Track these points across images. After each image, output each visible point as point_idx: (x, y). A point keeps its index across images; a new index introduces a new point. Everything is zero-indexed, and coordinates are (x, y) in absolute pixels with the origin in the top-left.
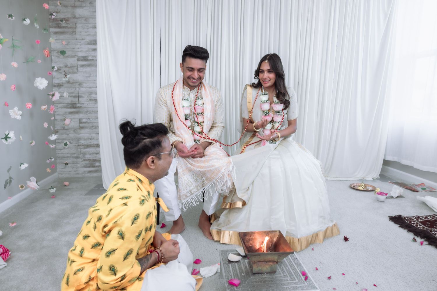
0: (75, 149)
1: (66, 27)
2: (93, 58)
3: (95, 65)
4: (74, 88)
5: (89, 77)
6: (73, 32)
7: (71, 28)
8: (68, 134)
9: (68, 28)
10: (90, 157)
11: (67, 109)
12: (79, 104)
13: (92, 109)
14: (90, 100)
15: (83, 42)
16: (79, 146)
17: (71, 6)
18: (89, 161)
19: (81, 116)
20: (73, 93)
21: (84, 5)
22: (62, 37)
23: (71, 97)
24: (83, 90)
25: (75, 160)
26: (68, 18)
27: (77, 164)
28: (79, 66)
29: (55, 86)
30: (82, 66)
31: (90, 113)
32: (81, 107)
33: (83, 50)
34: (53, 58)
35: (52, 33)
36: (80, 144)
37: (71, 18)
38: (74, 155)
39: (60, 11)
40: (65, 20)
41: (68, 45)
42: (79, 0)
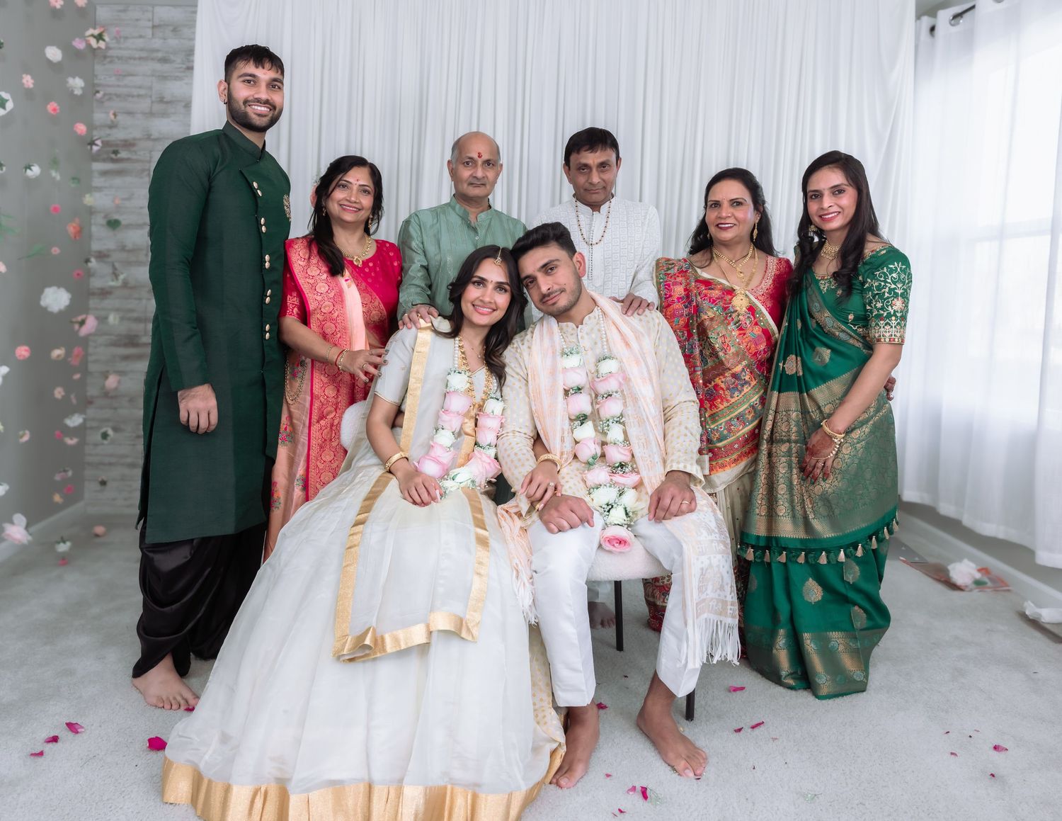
0: (130, 445)
1: (128, 160)
4: (136, 299)
6: (143, 170)
7: (137, 161)
8: (115, 409)
9: (131, 163)
11: (118, 348)
17: (144, 113)
20: (134, 311)
21: (173, 111)
22: (118, 181)
23: (126, 319)
25: (127, 471)
26: (134, 139)
27: (131, 483)
29: (93, 294)
34: (94, 229)
35: (96, 173)
37: (140, 139)
38: (124, 460)
39: (117, 125)
40: (128, 144)
41: (129, 199)
42: (161, 100)
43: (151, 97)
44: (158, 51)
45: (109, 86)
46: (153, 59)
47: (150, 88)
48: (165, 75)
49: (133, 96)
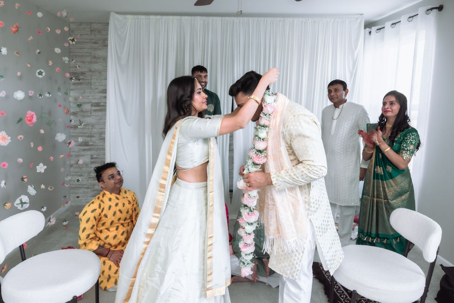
0: (86, 181)
1: (83, 79)
2: (104, 104)
3: (105, 110)
4: (87, 129)
5: (101, 119)
6: (89, 83)
7: (87, 79)
8: (81, 168)
10: (98, 188)
11: (81, 147)
12: (91, 143)
13: (102, 146)
14: (101, 139)
15: (96, 91)
16: (89, 178)
17: (88, 62)
18: (97, 191)
19: (92, 152)
20: (86, 133)
21: (99, 61)
22: (79, 87)
23: (85, 136)
24: (95, 130)
25: (86, 190)
26: (85, 72)
27: (87, 194)
28: (92, 111)
29: (72, 127)
30: (95, 111)
31: (100, 150)
32: (92, 145)
33: (96, 97)
35: (71, 84)
36: (90, 176)
38: (85, 186)
40: (83, 73)
41: (84, 93)
42: (95, 57)
43: (91, 56)
44: (93, 39)
46: (91, 42)
47: (91, 53)
48: (96, 48)
49: (84, 56)
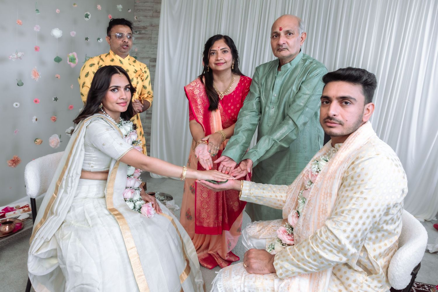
1: (144, 33)
6: (149, 38)
9: (146, 35)
15: (155, 46)
17: (150, 16)
22: (141, 41)
28: (150, 66)
30: (153, 66)
33: (154, 53)
37: (149, 26)
39: (141, 21)
40: (145, 28)
41: (144, 48)
43: (153, 10)
45: (140, 6)
47: (153, 7)
48: (158, 2)
49: (147, 10)
